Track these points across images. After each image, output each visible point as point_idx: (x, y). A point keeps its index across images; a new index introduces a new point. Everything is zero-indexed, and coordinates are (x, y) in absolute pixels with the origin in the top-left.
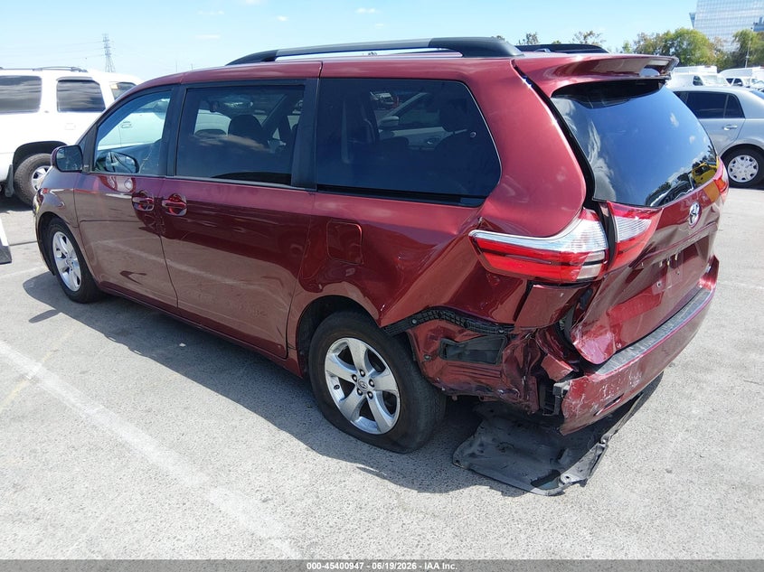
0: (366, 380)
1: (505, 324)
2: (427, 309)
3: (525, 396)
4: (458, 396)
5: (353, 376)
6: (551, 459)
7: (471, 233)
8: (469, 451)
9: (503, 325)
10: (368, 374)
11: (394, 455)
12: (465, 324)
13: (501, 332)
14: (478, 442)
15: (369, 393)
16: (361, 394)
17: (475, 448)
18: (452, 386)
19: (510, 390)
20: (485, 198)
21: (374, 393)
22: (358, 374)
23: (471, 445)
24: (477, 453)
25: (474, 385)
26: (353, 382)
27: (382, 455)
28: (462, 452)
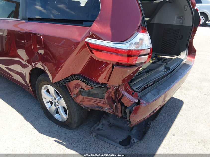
0: (56, 101)
1: (104, 84)
2: (73, 75)
3: (116, 111)
4: (90, 109)
5: (52, 99)
6: (128, 131)
7: (86, 40)
8: (97, 128)
9: (103, 84)
10: (57, 99)
11: (67, 130)
12: (87, 83)
13: (102, 87)
14: (101, 123)
15: (58, 106)
16: (56, 106)
17: (100, 126)
18: (87, 106)
19: (110, 109)
20: (93, 21)
21: (60, 106)
22: (54, 98)
23: (98, 125)
24: (100, 128)
25: (96, 106)
26: (52, 101)
27: (63, 131)
28: (94, 128)
